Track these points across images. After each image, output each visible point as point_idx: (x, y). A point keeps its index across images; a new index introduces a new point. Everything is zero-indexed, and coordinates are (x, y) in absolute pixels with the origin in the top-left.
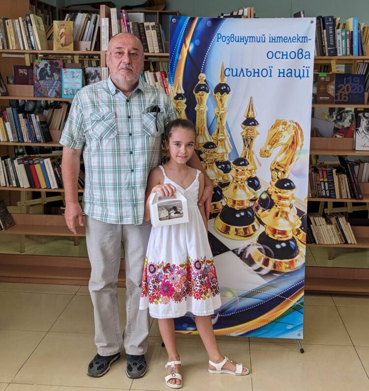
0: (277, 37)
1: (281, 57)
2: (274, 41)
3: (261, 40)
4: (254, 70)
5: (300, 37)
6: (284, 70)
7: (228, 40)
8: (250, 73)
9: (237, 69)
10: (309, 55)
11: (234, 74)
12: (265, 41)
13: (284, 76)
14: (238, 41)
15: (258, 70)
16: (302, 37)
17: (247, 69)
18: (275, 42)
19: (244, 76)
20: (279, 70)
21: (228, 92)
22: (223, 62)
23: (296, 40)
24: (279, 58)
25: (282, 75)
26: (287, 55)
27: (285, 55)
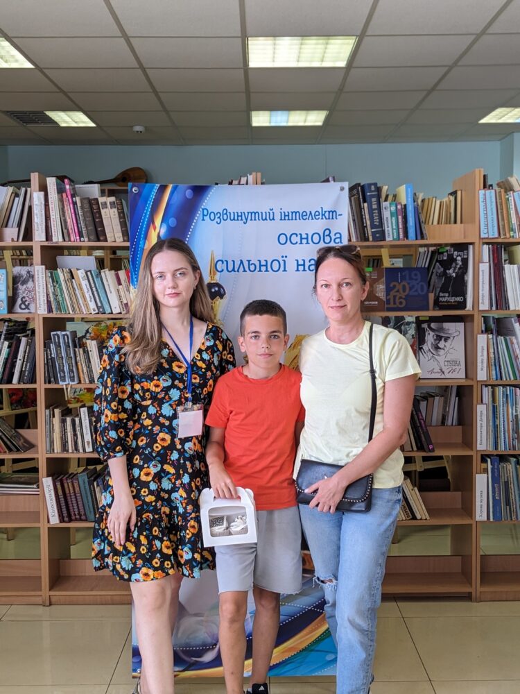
0: (292, 213)
1: (299, 242)
2: (287, 218)
3: (269, 217)
4: (260, 261)
5: (325, 212)
6: (304, 261)
7: (219, 218)
8: (253, 266)
9: (234, 261)
10: (340, 238)
11: (230, 268)
12: (273, 219)
13: (304, 270)
14: (234, 219)
15: (266, 261)
16: (329, 212)
17: (249, 261)
18: (289, 219)
19: (245, 271)
20: (297, 261)
21: (222, 296)
22: (212, 252)
23: (320, 216)
24: (297, 243)
25: (301, 268)
26: (307, 238)
27: (304, 239)
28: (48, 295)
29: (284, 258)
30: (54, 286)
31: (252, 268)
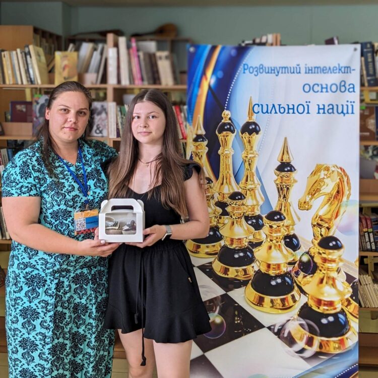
0: (315, 68)
1: (320, 90)
2: (310, 72)
3: (296, 71)
4: (288, 105)
5: (342, 67)
6: (324, 105)
7: (257, 71)
8: (283, 109)
9: (267, 105)
10: (353, 88)
11: (265, 111)
12: (300, 73)
13: (324, 113)
14: (268, 72)
15: (293, 105)
16: (345, 67)
17: (280, 105)
18: (312, 73)
19: (276, 113)
20: (318, 105)
21: (257, 132)
22: (251, 97)
23: (338, 71)
24: (318, 92)
25: (321, 111)
26: (327, 88)
27: (324, 88)
28: (117, 124)
29: (308, 103)
30: (122, 118)
31: (282, 110)
